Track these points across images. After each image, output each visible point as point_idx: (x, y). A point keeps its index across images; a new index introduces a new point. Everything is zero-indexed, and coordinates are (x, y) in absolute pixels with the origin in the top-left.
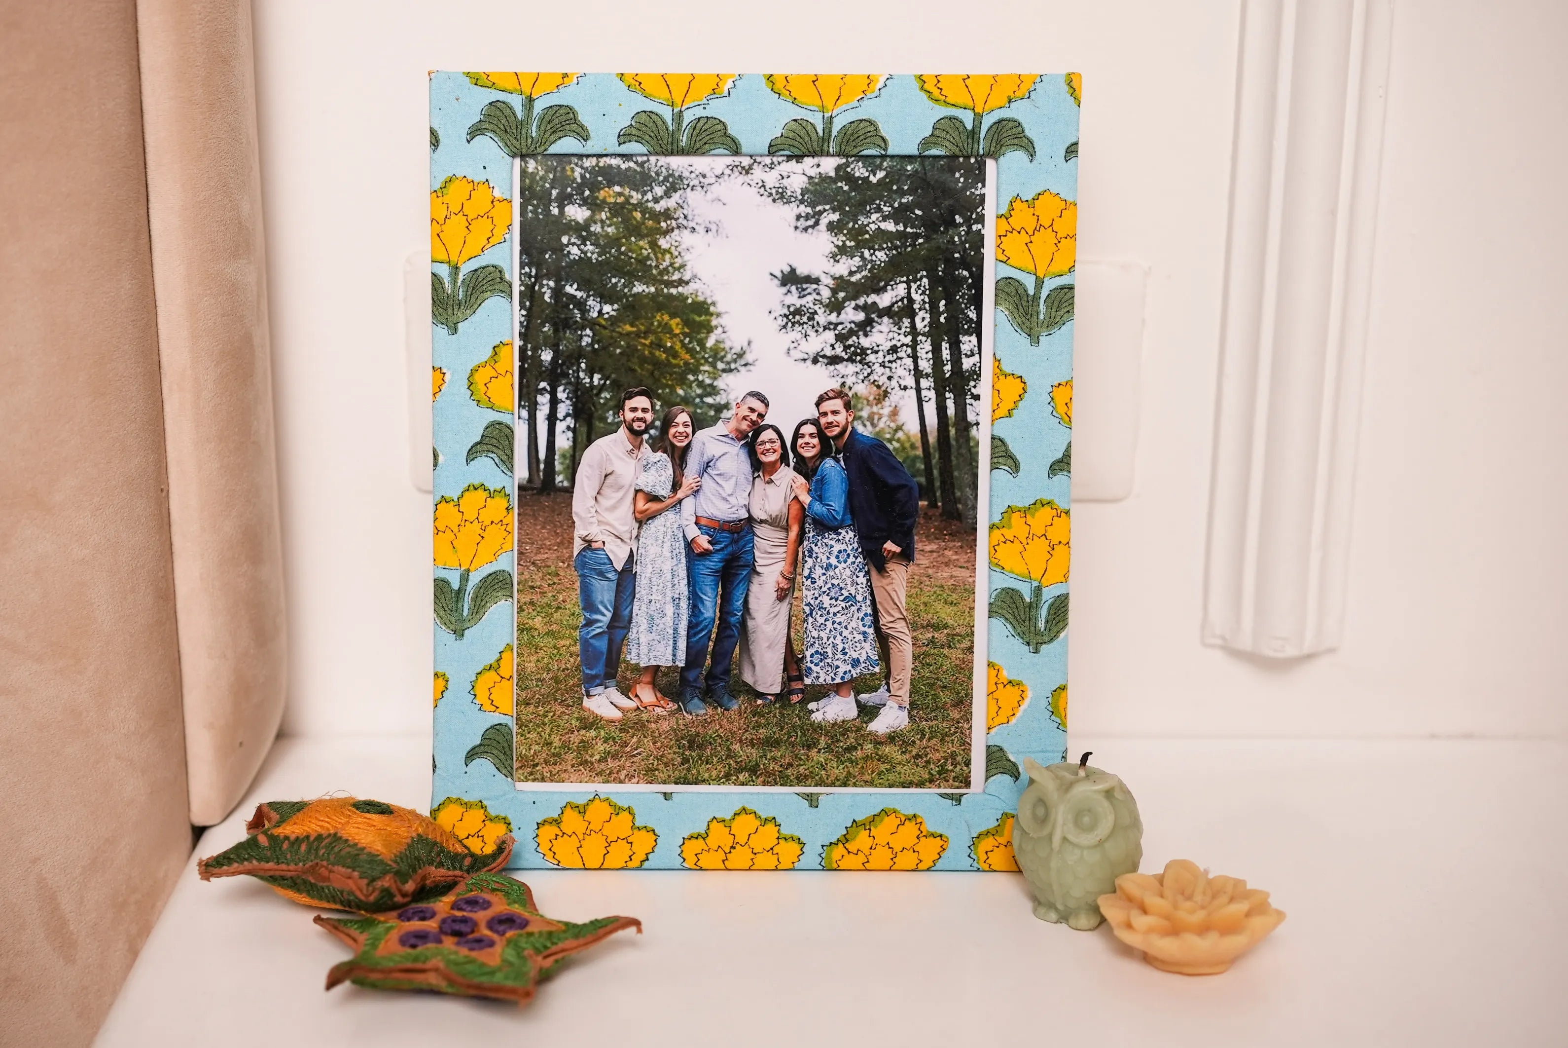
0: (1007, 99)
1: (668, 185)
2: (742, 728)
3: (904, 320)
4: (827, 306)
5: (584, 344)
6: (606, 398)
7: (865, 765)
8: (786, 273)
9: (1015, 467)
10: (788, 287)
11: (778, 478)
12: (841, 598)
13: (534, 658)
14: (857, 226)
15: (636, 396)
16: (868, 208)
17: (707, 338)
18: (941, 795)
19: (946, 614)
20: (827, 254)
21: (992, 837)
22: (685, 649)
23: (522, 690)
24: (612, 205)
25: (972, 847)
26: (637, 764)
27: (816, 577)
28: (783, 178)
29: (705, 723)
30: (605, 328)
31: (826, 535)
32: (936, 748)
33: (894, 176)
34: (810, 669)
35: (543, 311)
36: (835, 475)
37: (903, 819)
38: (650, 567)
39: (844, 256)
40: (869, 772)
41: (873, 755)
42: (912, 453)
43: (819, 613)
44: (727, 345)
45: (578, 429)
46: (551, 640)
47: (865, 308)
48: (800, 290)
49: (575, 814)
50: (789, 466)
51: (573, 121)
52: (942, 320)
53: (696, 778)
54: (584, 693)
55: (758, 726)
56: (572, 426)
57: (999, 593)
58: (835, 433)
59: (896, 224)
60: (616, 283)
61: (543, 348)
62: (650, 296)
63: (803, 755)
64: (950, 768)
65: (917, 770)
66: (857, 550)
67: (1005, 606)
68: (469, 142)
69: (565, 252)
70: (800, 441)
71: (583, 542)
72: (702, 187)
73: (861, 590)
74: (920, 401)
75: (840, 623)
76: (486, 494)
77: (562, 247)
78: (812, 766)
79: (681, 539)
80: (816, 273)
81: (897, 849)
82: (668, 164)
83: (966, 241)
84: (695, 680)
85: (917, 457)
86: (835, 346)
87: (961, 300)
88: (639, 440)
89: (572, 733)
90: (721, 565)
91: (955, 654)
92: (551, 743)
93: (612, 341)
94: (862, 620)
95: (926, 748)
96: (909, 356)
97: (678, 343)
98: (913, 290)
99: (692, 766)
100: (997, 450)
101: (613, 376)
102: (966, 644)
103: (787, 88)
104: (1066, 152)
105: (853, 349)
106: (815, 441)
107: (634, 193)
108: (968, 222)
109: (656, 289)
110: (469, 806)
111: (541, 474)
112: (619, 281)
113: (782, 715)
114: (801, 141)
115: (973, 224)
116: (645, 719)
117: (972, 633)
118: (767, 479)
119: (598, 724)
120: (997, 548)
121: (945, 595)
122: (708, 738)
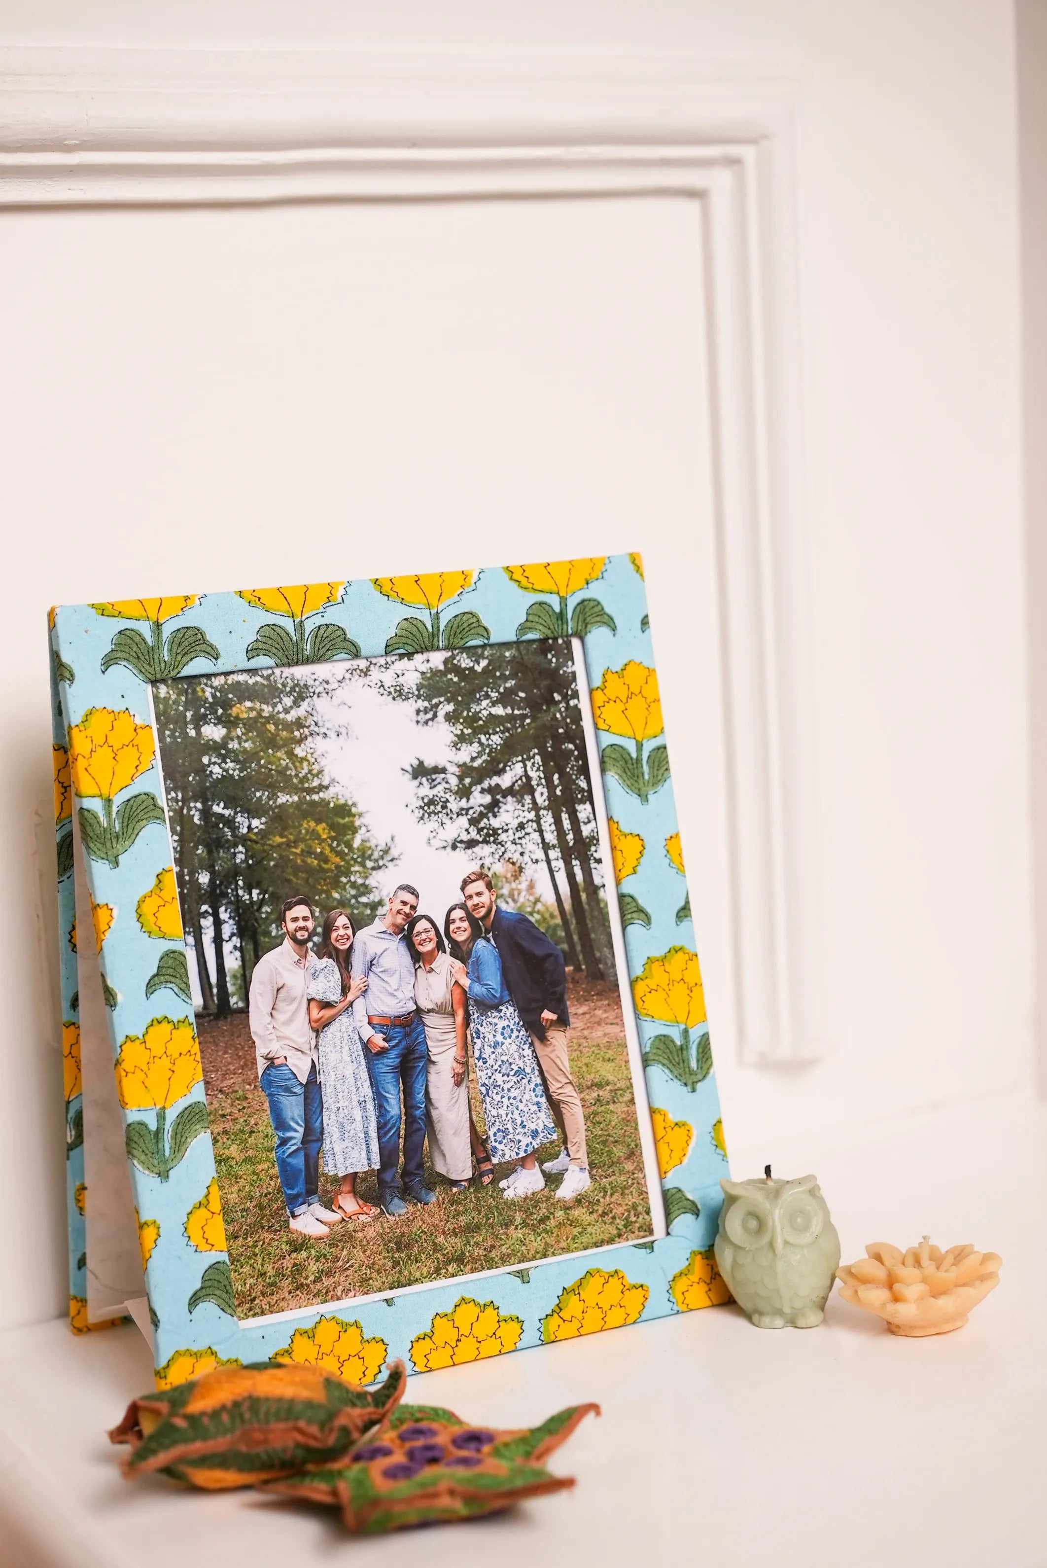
0: (585, 582)
1: (295, 694)
2: (444, 1219)
3: (526, 797)
5: (238, 861)
6: (267, 912)
7: (559, 1233)
8: (415, 766)
9: (647, 919)
10: (419, 779)
11: (438, 964)
12: (512, 1073)
13: (235, 1189)
14: (470, 714)
15: (295, 906)
16: (478, 696)
17: (353, 839)
18: (635, 1246)
19: (606, 1071)
20: (448, 744)
21: (685, 1277)
22: (378, 1151)
23: (228, 1224)
24: (245, 721)
25: (670, 1291)
26: (351, 1277)
28: (398, 676)
29: (409, 1222)
30: (256, 842)
32: (619, 1202)
33: (496, 663)
34: (495, 1148)
35: (194, 834)
37: (606, 1278)
38: (332, 1074)
39: (464, 744)
40: (564, 1238)
41: (565, 1221)
42: (553, 922)
43: (495, 1091)
44: (373, 843)
45: (244, 947)
46: (249, 1166)
47: (491, 790)
48: (430, 781)
49: (305, 1339)
50: (445, 952)
51: (201, 642)
52: (558, 792)
53: (410, 1279)
54: (289, 1214)
55: (458, 1214)
56: (238, 945)
57: (654, 1041)
58: (482, 914)
59: (505, 707)
60: (261, 797)
61: (200, 871)
62: (294, 805)
63: (502, 1234)
64: (634, 1219)
65: (606, 1228)
66: (518, 1023)
67: (660, 1052)
68: (103, 672)
69: (208, 772)
70: (452, 927)
71: (266, 1061)
72: (327, 693)
74: (551, 871)
75: (515, 1098)
76: (171, 1026)
77: (204, 768)
78: (513, 1244)
79: (358, 1041)
80: (442, 763)
81: (606, 1307)
82: (293, 674)
83: (567, 717)
84: (393, 1181)
85: (557, 926)
86: (470, 830)
87: (571, 772)
88: (304, 949)
89: (284, 1259)
90: (398, 1060)
91: (620, 1108)
92: (265, 1273)
93: (265, 854)
94: (534, 1091)
95: (609, 1204)
96: (535, 831)
97: (327, 848)
98: (528, 768)
99: (403, 1267)
100: (625, 906)
101: (271, 889)
102: (627, 1097)
103: (393, 589)
104: (641, 624)
105: (485, 831)
106: (466, 924)
107: (264, 707)
108: (566, 698)
109: (299, 797)
110: (199, 1355)
111: (215, 998)
112: (263, 794)
113: (478, 1199)
114: (414, 639)
115: (570, 700)
116: (351, 1229)
117: (631, 1086)
118: (428, 968)
119: (307, 1244)
120: (643, 999)
121: (602, 1053)
122: (413, 1236)
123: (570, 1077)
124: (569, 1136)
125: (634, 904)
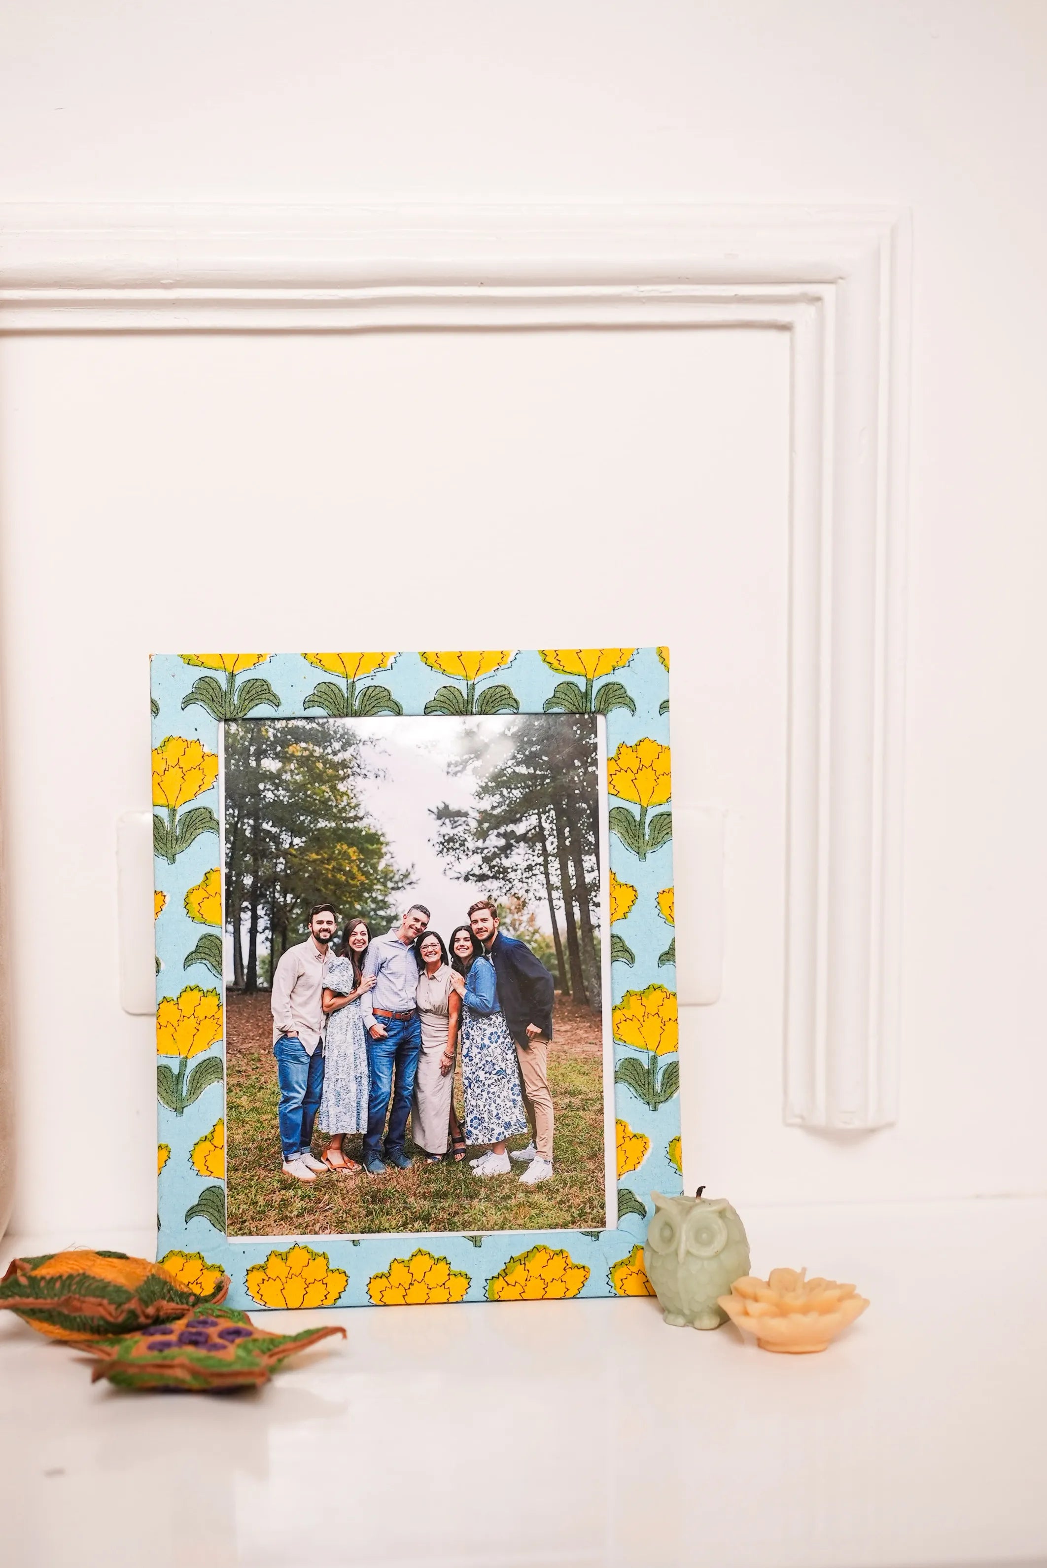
0: (612, 668)
1: (344, 741)
2: (416, 1184)
3: (537, 844)
4: (475, 834)
5: (278, 870)
6: (297, 913)
7: (518, 1211)
8: (441, 809)
9: (631, 959)
10: (443, 820)
12: (494, 1072)
13: (241, 1131)
14: (496, 770)
15: (322, 911)
17: (378, 863)
18: (582, 1233)
19: (580, 1082)
20: (473, 793)
21: (626, 1267)
22: (367, 1119)
23: (232, 1158)
24: (299, 758)
25: (609, 1276)
26: (329, 1218)
27: (473, 1056)
28: (436, 734)
29: (385, 1181)
30: (295, 856)
31: (480, 1020)
32: (576, 1194)
34: (470, 1132)
35: (245, 844)
36: (486, 971)
37: (552, 1255)
38: (336, 1051)
39: (487, 794)
40: (522, 1216)
41: (525, 1203)
42: (548, 951)
43: (477, 1085)
44: (395, 868)
45: (275, 940)
46: (255, 1115)
47: (505, 835)
48: (452, 822)
49: (279, 1260)
50: (448, 965)
51: (267, 691)
52: (567, 843)
53: (379, 1228)
54: (284, 1159)
55: (429, 1181)
56: (270, 937)
57: (623, 1062)
58: (484, 937)
59: (528, 768)
60: (304, 820)
61: (245, 874)
62: (332, 830)
63: (467, 1204)
64: (589, 1211)
65: (561, 1213)
66: (505, 1032)
67: (628, 1073)
68: (183, 709)
69: (262, 796)
70: (456, 944)
71: (281, 1033)
72: (372, 742)
73: (510, 1065)
74: (552, 909)
75: (494, 1093)
76: (201, 994)
77: (259, 792)
78: (475, 1214)
79: (361, 1027)
80: (464, 808)
81: (548, 1280)
82: (344, 724)
83: (584, 780)
84: (376, 1145)
85: (551, 954)
86: (482, 867)
87: (582, 827)
88: (325, 947)
89: (274, 1193)
90: (395, 1048)
91: (589, 1116)
92: (257, 1202)
93: (302, 867)
95: (568, 1195)
96: (542, 873)
97: (355, 867)
98: (543, 821)
99: (375, 1217)
100: (616, 946)
101: (303, 895)
102: (597, 1106)
103: (438, 662)
104: (660, 708)
105: (496, 868)
106: (469, 944)
107: (316, 748)
108: (585, 765)
109: (336, 824)
110: (188, 1257)
111: (245, 977)
112: (306, 818)
113: (449, 1172)
114: (450, 703)
115: (589, 766)
116: (335, 1179)
117: (602, 1098)
118: (430, 976)
119: (295, 1184)
120: (619, 1025)
121: (578, 1067)
122: (388, 1193)
123: (546, 1083)
124: (539, 1133)
125: (621, 944)
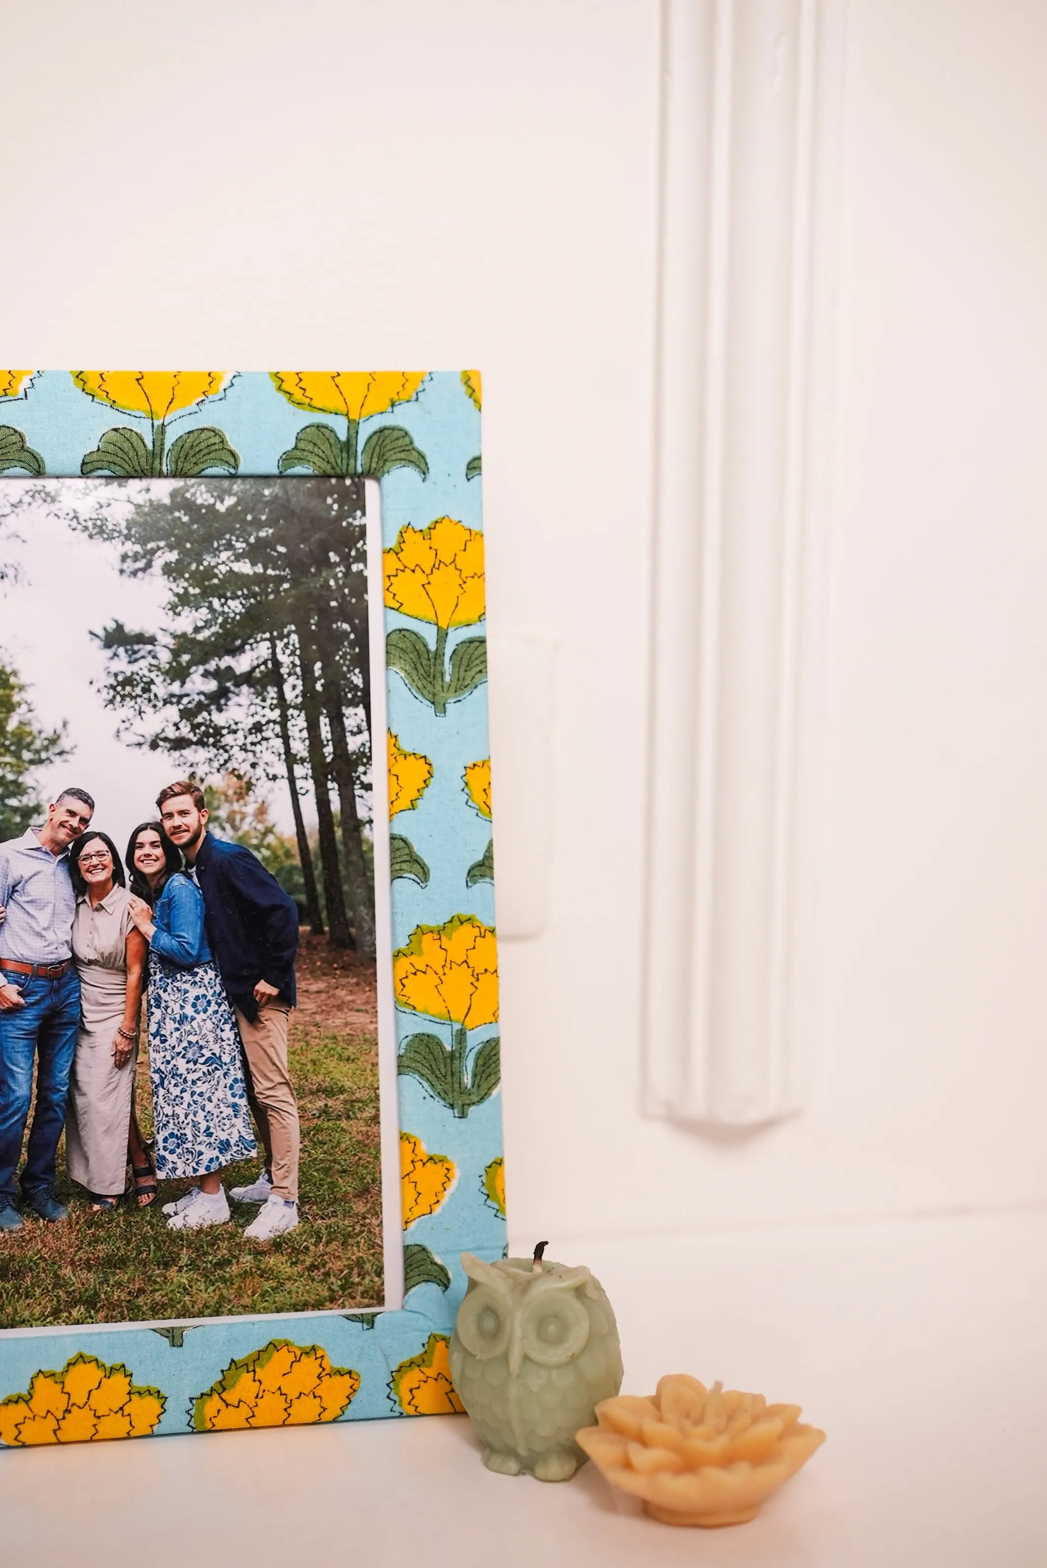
0: (389, 403)
2: (74, 1245)
3: (269, 688)
4: (167, 673)
7: (243, 1285)
8: (110, 630)
9: (423, 874)
10: (113, 649)
11: (108, 903)
12: (202, 1060)
14: (201, 568)
16: (216, 545)
17: (6, 719)
18: (347, 1317)
19: (341, 1073)
20: (164, 605)
21: (416, 1370)
25: (392, 1385)
27: (167, 1034)
28: (101, 507)
29: (23, 1242)
31: (178, 976)
32: (337, 1254)
33: (248, 504)
34: (164, 1158)
36: (186, 896)
37: (298, 1354)
39: (186, 608)
40: (249, 1293)
41: (254, 1270)
42: (288, 863)
43: (173, 1082)
44: (35, 728)
47: (217, 674)
48: (130, 652)
50: (124, 886)
52: (319, 687)
53: (13, 1319)
55: (96, 1240)
57: (411, 1041)
58: (184, 840)
59: (253, 564)
63: (158, 1276)
64: (357, 1280)
65: (313, 1286)
66: (220, 994)
67: (418, 1057)
70: (138, 853)
73: (227, 1048)
74: (295, 794)
75: (201, 1094)
78: (172, 1291)
80: (150, 629)
81: (292, 1394)
83: (344, 586)
85: (293, 868)
86: (180, 725)
87: (341, 661)
90: (37, 1023)
91: (356, 1127)
94: (231, 1087)
95: (323, 1255)
96: (277, 736)
98: (279, 650)
99: (6, 1302)
100: (398, 853)
102: (369, 1112)
103: (103, 388)
104: (468, 469)
105: (203, 728)
106: (159, 852)
108: (346, 561)
113: (129, 1224)
114: (125, 457)
115: (353, 563)
117: (378, 1097)
118: (95, 904)
120: (404, 981)
121: (339, 1049)
122: (27, 1262)
123: (287, 1077)
124: (276, 1156)
125: (407, 851)
